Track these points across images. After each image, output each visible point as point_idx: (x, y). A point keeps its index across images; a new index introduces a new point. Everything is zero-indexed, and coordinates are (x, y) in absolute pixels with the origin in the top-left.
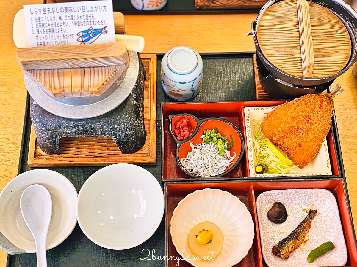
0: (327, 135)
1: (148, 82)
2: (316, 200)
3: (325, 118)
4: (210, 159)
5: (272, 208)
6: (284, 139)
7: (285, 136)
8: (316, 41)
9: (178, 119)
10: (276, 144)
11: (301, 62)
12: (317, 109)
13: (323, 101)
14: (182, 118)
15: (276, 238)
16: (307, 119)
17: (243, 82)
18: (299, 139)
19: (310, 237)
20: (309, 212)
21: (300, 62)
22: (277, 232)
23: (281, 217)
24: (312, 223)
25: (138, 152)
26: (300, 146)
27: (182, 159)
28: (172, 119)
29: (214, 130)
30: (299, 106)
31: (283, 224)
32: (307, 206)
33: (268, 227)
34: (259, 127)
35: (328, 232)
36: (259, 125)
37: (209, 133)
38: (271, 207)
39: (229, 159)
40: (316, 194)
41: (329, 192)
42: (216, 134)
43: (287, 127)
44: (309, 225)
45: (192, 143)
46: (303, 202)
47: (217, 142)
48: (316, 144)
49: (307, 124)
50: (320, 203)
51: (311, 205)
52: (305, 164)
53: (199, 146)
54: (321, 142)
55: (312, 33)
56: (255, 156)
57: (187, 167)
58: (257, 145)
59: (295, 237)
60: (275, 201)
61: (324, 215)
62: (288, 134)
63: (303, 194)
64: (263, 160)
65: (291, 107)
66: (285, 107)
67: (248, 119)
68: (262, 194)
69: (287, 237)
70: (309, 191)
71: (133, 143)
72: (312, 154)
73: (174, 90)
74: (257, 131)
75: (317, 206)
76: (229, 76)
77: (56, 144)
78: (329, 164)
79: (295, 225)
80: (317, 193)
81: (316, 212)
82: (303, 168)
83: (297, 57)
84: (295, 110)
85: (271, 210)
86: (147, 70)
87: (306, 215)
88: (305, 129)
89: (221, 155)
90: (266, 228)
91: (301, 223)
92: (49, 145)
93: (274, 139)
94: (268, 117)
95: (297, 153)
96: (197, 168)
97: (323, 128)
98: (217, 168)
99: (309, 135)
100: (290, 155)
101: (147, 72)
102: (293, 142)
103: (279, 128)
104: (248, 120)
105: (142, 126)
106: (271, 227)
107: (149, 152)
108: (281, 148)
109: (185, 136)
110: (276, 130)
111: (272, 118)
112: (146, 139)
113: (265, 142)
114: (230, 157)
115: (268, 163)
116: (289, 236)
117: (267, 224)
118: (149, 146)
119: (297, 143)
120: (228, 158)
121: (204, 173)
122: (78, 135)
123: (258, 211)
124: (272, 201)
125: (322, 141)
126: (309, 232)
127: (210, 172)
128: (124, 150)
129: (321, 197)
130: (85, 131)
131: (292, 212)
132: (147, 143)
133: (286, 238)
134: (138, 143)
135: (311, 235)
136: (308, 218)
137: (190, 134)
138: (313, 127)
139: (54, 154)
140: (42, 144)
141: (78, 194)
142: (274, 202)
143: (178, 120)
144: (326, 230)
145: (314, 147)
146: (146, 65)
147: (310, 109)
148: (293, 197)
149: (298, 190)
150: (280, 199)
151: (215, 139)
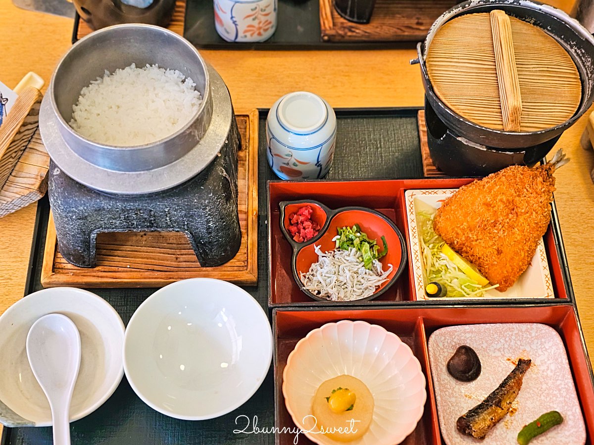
0: (543, 234)
1: (244, 153)
2: (530, 344)
3: (541, 205)
4: (348, 274)
5: (455, 354)
6: (472, 241)
7: (474, 236)
8: (522, 77)
9: (295, 209)
10: (459, 252)
11: (501, 109)
12: (527, 190)
13: (536, 176)
14: (301, 208)
15: (463, 405)
16: (511, 206)
17: (401, 156)
18: (498, 240)
19: (521, 404)
20: (517, 363)
21: (499, 109)
22: (463, 396)
23: (472, 370)
24: (523, 381)
25: (228, 264)
26: (499, 252)
27: (302, 275)
28: (284, 208)
29: (355, 228)
30: (496, 186)
31: (474, 382)
32: (514, 352)
33: (449, 387)
34: (429, 224)
35: (551, 397)
36: (429, 220)
37: (346, 233)
38: (453, 355)
39: (381, 276)
40: (527, 333)
41: (551, 329)
42: (358, 234)
43: (477, 220)
44: (519, 384)
45: (319, 247)
46: (506, 346)
47: (361, 246)
48: (527, 248)
49: (510, 215)
50: (535, 348)
51: (521, 351)
52: (508, 283)
53: (330, 254)
54: (534, 246)
55: (516, 64)
56: (425, 271)
57: (310, 287)
58: (428, 252)
59: (496, 402)
60: (459, 343)
61: (544, 368)
62: (480, 233)
63: (508, 333)
64: (438, 277)
65: (484, 188)
66: (474, 187)
67: (412, 208)
68: (437, 332)
69: (482, 403)
70: (517, 326)
71: (220, 246)
72: (520, 266)
73: (288, 164)
74: (427, 232)
75: (531, 354)
76: (379, 146)
77: (90, 245)
78: (549, 281)
79: (494, 384)
80: (531, 331)
81: (529, 363)
82: (505, 291)
83: (493, 101)
84: (490, 192)
85: (452, 358)
86: (243, 134)
87: (513, 367)
88: (508, 223)
89: (368, 267)
90: (446, 388)
91: (505, 380)
92: (79, 248)
93: (455, 242)
94: (444, 206)
95: (494, 264)
96: (327, 289)
97: (538, 220)
98: (361, 289)
99: (514, 234)
100: (483, 269)
101: (243, 137)
102: (487, 246)
103: (465, 224)
104: (412, 210)
105: (235, 217)
106: (454, 388)
107: (246, 264)
108: (468, 256)
109: (306, 237)
110: (459, 227)
111: (452, 207)
112: (240, 243)
113: (439, 248)
114: (382, 272)
115: (446, 281)
116: (484, 401)
117: (446, 382)
118: (246, 255)
119: (495, 247)
120: (380, 273)
121: (339, 295)
122: (127, 228)
123: (432, 359)
124: (454, 344)
125: (537, 244)
126: (519, 395)
127: (348, 294)
128: (204, 259)
129: (537, 338)
130: (140, 221)
131: (488, 363)
132: (242, 249)
133: (480, 405)
134: (228, 248)
135: (522, 402)
136: (517, 372)
137: (314, 233)
138: (521, 219)
139: (87, 265)
140: (67, 247)
141: (126, 328)
142: (458, 346)
143: (295, 211)
144: (547, 392)
145: (523, 253)
146: (242, 127)
147: (515, 189)
148: (490, 338)
149: (498, 325)
150: (468, 341)
151: (357, 241)
